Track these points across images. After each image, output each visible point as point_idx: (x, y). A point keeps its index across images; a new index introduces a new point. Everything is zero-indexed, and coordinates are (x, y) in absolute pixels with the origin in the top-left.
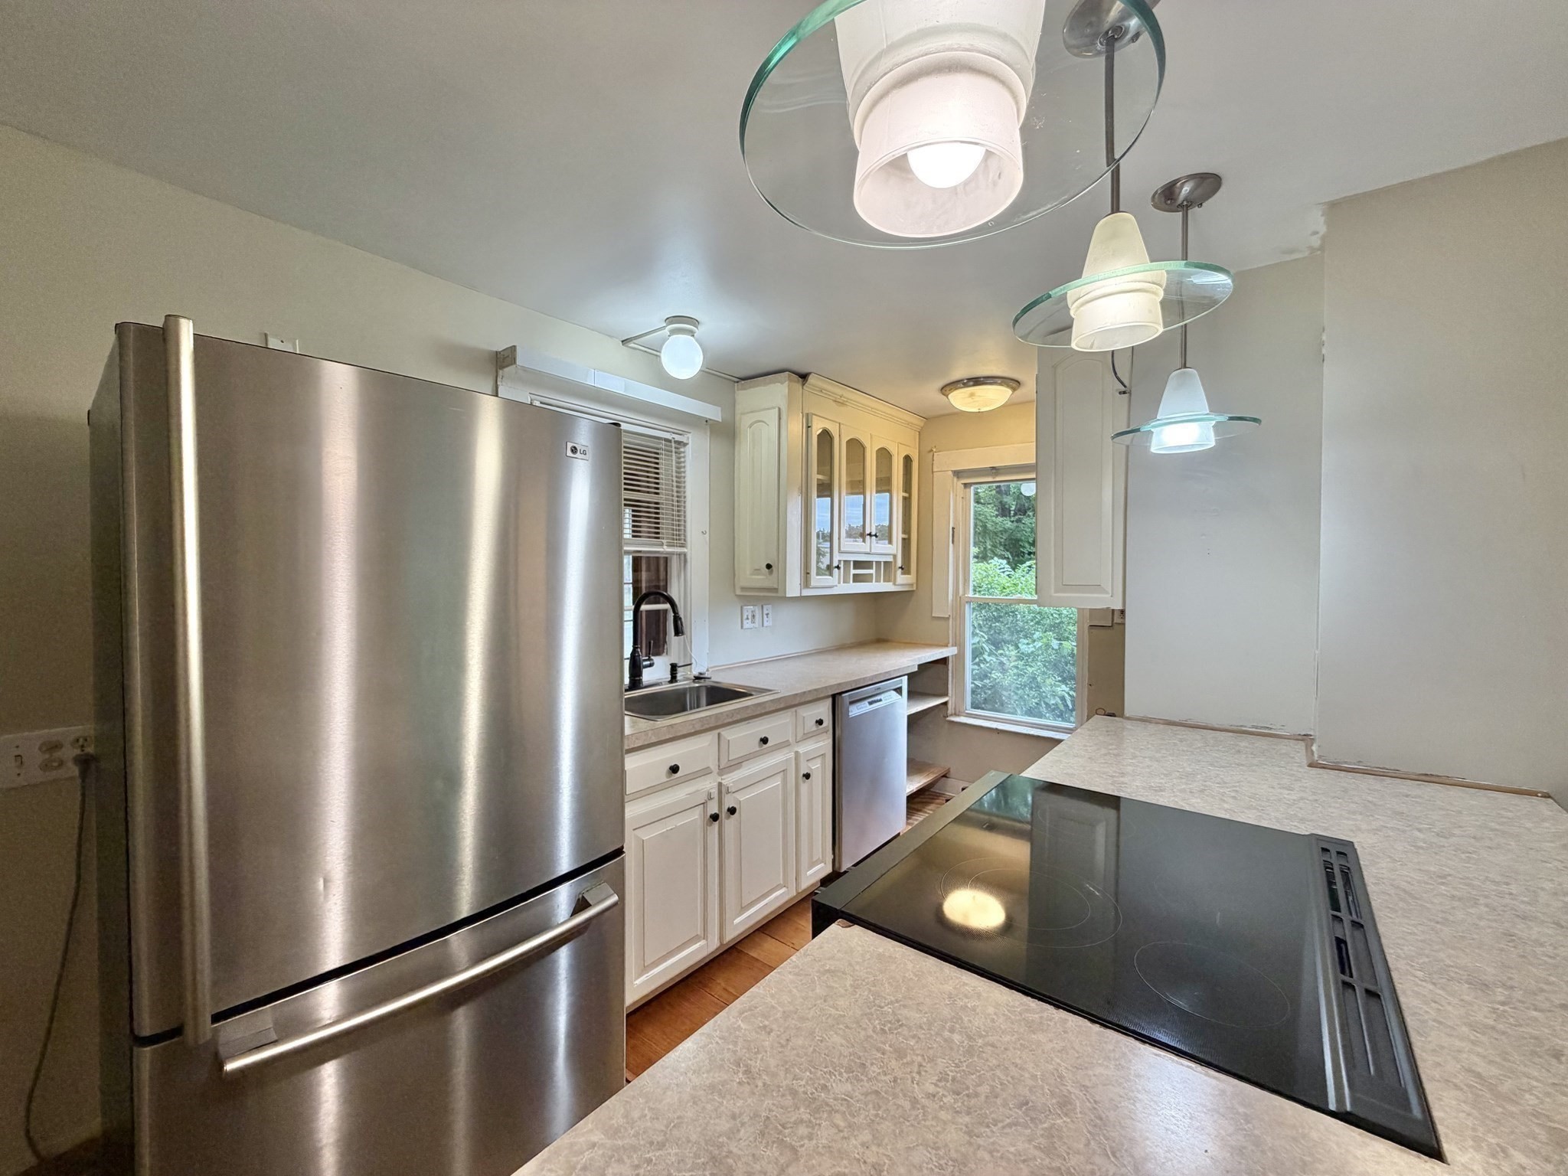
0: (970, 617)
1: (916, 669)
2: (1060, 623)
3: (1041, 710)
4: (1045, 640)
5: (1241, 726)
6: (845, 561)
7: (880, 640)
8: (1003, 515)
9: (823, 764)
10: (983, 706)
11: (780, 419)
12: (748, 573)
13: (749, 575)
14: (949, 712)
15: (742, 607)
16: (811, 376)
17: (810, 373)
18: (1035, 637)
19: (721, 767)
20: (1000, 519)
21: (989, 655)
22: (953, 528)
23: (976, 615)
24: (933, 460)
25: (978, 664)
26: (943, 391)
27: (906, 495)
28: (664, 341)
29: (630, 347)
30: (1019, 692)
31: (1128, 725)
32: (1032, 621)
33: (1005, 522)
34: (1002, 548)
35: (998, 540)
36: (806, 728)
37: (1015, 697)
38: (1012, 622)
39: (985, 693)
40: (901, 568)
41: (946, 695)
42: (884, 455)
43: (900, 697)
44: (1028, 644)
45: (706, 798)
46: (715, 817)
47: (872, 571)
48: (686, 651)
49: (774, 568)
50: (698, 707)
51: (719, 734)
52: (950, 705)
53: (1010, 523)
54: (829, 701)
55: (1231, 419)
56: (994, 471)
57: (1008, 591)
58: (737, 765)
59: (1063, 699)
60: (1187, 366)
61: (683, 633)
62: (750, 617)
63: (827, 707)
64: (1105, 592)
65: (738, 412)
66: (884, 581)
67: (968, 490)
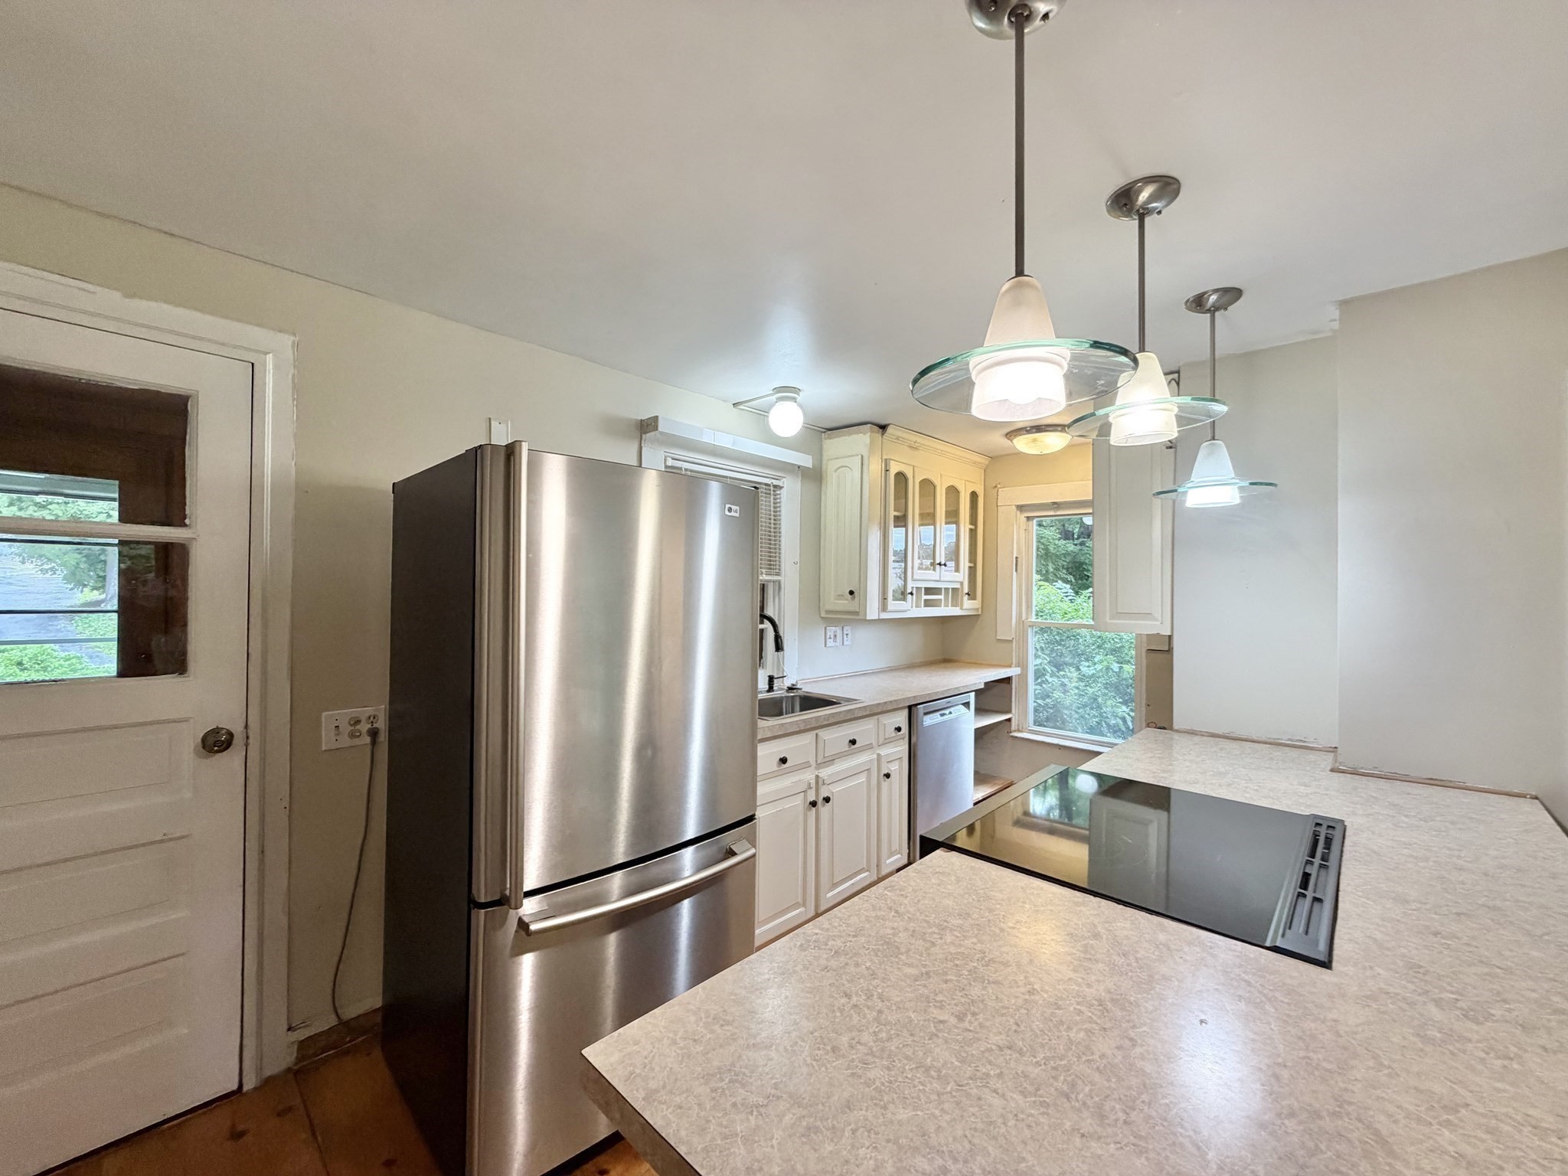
0: (1033, 641)
1: (983, 687)
2: (1121, 647)
3: (1102, 729)
4: (1105, 663)
5: (1278, 739)
6: (917, 588)
7: (946, 659)
8: (1066, 538)
9: (901, 767)
10: (1045, 724)
11: (862, 464)
12: (832, 598)
13: (833, 600)
14: (1013, 728)
15: (825, 628)
16: (889, 427)
17: (889, 425)
18: (1096, 660)
19: (819, 762)
20: (1063, 542)
21: (1051, 677)
22: (1017, 558)
23: (1039, 638)
24: (998, 495)
25: (1040, 684)
26: (1008, 436)
27: (973, 527)
28: (772, 406)
29: (740, 409)
30: (1080, 711)
31: (1176, 736)
32: (1093, 645)
33: (1068, 545)
34: (1064, 571)
35: (1061, 563)
36: (887, 734)
37: (1076, 716)
38: (1073, 646)
39: (1047, 712)
40: (968, 594)
41: (1009, 711)
42: (953, 492)
43: (968, 711)
44: (1089, 667)
45: (806, 787)
46: (814, 804)
47: (941, 597)
48: (779, 665)
49: (855, 594)
50: (793, 712)
51: (817, 734)
52: (1013, 720)
53: (1073, 546)
54: (906, 712)
55: (1251, 484)
56: (1056, 506)
57: (1069, 616)
58: (830, 761)
59: (1124, 719)
60: (1216, 438)
61: (782, 650)
62: (832, 637)
63: (904, 717)
64: (1156, 620)
65: (825, 458)
66: (952, 606)
67: (1030, 523)
